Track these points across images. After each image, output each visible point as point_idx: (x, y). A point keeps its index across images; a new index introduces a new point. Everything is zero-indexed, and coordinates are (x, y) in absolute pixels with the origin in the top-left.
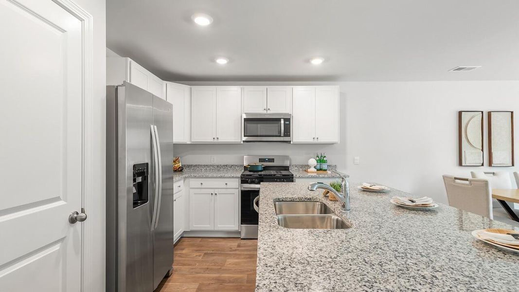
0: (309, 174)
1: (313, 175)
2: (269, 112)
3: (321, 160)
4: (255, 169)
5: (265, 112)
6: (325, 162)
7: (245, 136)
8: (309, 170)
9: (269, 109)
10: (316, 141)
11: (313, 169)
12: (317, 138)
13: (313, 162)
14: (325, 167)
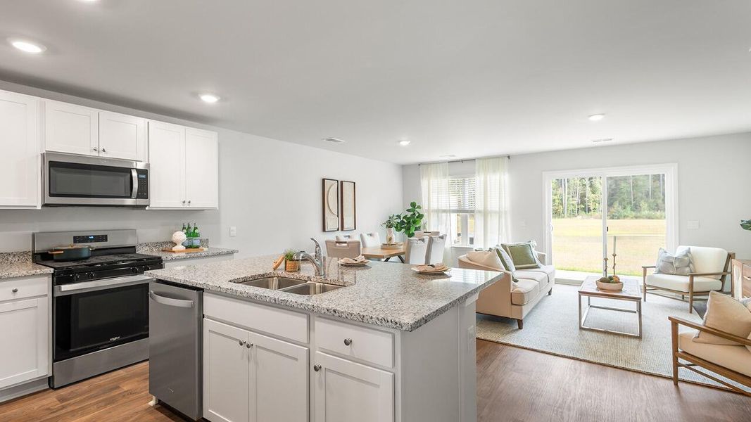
0: (175, 255)
1: (183, 255)
2: (102, 155)
3: (191, 234)
4: (74, 256)
5: (95, 154)
6: (197, 235)
7: (51, 195)
8: (174, 249)
9: (104, 151)
10: (186, 206)
11: (180, 247)
12: (189, 202)
13: (180, 236)
14: (196, 242)
